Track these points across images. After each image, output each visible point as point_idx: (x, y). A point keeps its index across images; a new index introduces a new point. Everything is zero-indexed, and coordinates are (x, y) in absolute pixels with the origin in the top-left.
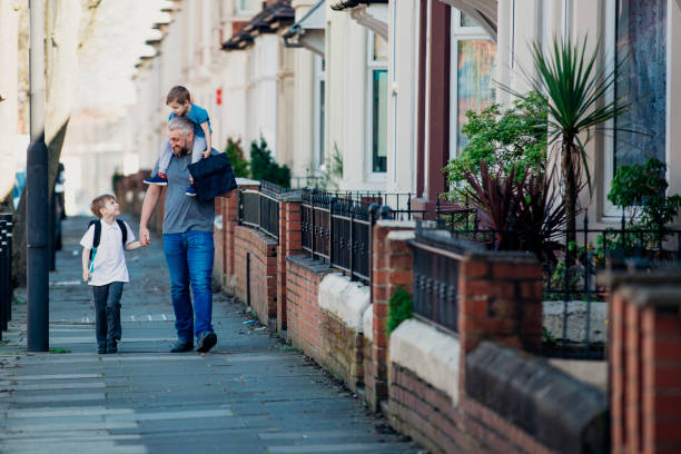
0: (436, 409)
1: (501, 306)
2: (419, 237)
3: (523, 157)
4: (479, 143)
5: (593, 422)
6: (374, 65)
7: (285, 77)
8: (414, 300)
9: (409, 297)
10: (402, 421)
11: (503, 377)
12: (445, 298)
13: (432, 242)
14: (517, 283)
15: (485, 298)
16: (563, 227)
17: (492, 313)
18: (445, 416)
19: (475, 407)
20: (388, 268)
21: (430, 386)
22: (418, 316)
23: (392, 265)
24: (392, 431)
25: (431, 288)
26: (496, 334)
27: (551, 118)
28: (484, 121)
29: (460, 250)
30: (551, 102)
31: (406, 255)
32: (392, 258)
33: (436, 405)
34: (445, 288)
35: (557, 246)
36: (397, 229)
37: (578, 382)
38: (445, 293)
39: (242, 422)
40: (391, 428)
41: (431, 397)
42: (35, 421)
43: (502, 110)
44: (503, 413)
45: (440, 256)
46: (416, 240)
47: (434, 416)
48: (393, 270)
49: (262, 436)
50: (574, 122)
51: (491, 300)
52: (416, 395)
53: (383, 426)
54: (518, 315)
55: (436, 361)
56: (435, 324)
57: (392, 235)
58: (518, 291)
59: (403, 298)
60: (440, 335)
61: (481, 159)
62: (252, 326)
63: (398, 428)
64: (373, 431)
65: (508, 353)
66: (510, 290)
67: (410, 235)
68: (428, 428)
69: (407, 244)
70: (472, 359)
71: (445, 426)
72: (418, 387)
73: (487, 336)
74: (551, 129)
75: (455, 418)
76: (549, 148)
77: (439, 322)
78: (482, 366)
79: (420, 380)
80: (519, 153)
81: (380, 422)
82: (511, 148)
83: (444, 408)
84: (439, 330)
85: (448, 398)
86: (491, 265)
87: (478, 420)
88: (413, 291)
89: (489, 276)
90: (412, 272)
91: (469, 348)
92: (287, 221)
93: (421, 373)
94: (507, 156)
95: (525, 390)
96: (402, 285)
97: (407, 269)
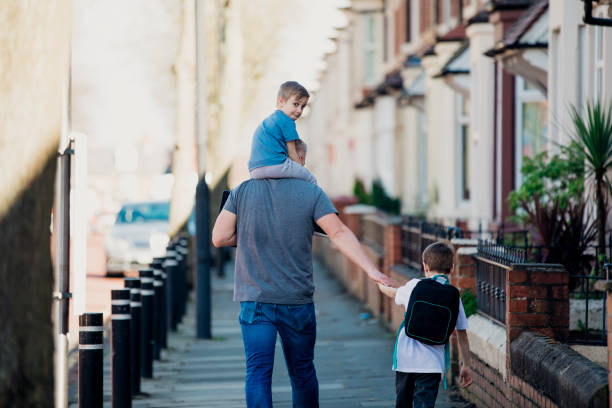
0: (492, 384)
1: (537, 304)
2: (480, 252)
3: (567, 190)
4: (533, 180)
5: (598, 394)
6: (463, 120)
7: (399, 129)
8: (477, 300)
9: (474, 297)
10: (469, 393)
11: (537, 359)
12: (498, 298)
13: (488, 256)
14: (549, 287)
15: (525, 298)
16: (596, 243)
17: (530, 310)
18: (498, 389)
19: (517, 382)
20: (457, 276)
21: (487, 365)
22: (480, 312)
23: (460, 273)
24: (462, 399)
25: (489, 290)
26: (534, 326)
27: (587, 162)
28: (537, 164)
29: (508, 262)
30: (587, 150)
31: (472, 266)
32: (461, 268)
33: (492, 380)
34: (498, 291)
35: (590, 257)
36: (466, 246)
37: (589, 363)
38: (498, 294)
39: (351, 393)
40: (461, 397)
41: (488, 373)
42: (194, 393)
43: (551, 155)
44: (537, 388)
45: (494, 266)
46: (478, 254)
47: (491, 389)
48: (461, 278)
49: (363, 404)
50: (603, 164)
51: (529, 300)
52: (478, 373)
53: (456, 396)
54: (551, 312)
55: (490, 346)
56: (492, 319)
57: (461, 251)
58: (550, 293)
59: (470, 298)
60: (495, 327)
61: (535, 191)
62: (367, 319)
63: (466, 398)
64: (448, 399)
65: (541, 341)
66: (545, 293)
67: (474, 251)
68: (487, 398)
69: (472, 257)
70: (515, 346)
71: (499, 396)
72: (480, 367)
73: (527, 328)
74: (586, 169)
75: (504, 390)
76: (586, 182)
77: (494, 317)
78: (522, 351)
79: (481, 361)
80: (564, 186)
81: (453, 393)
82: (558, 183)
83: (498, 383)
84: (494, 323)
85: (499, 375)
86: (529, 273)
87: (519, 392)
88: (476, 293)
89: (528, 282)
90: (476, 278)
91: (513, 337)
92: (390, 239)
93: (482, 356)
94: (555, 190)
95: (552, 369)
96: (468, 289)
97: (473, 276)
